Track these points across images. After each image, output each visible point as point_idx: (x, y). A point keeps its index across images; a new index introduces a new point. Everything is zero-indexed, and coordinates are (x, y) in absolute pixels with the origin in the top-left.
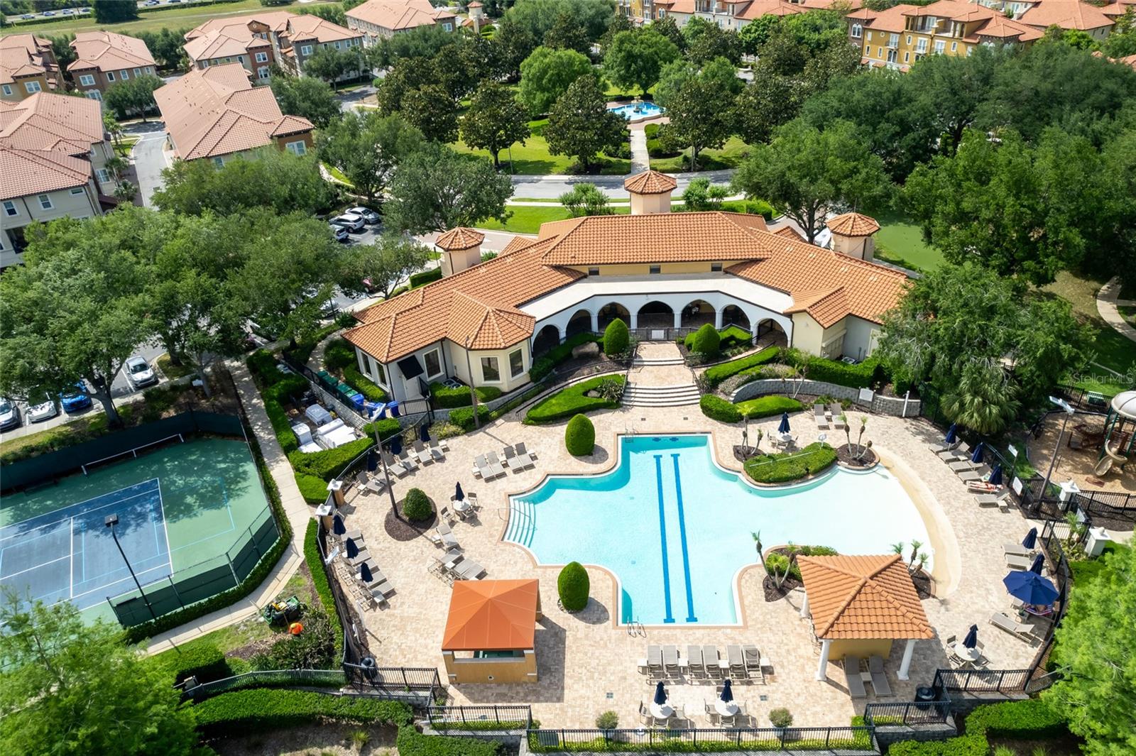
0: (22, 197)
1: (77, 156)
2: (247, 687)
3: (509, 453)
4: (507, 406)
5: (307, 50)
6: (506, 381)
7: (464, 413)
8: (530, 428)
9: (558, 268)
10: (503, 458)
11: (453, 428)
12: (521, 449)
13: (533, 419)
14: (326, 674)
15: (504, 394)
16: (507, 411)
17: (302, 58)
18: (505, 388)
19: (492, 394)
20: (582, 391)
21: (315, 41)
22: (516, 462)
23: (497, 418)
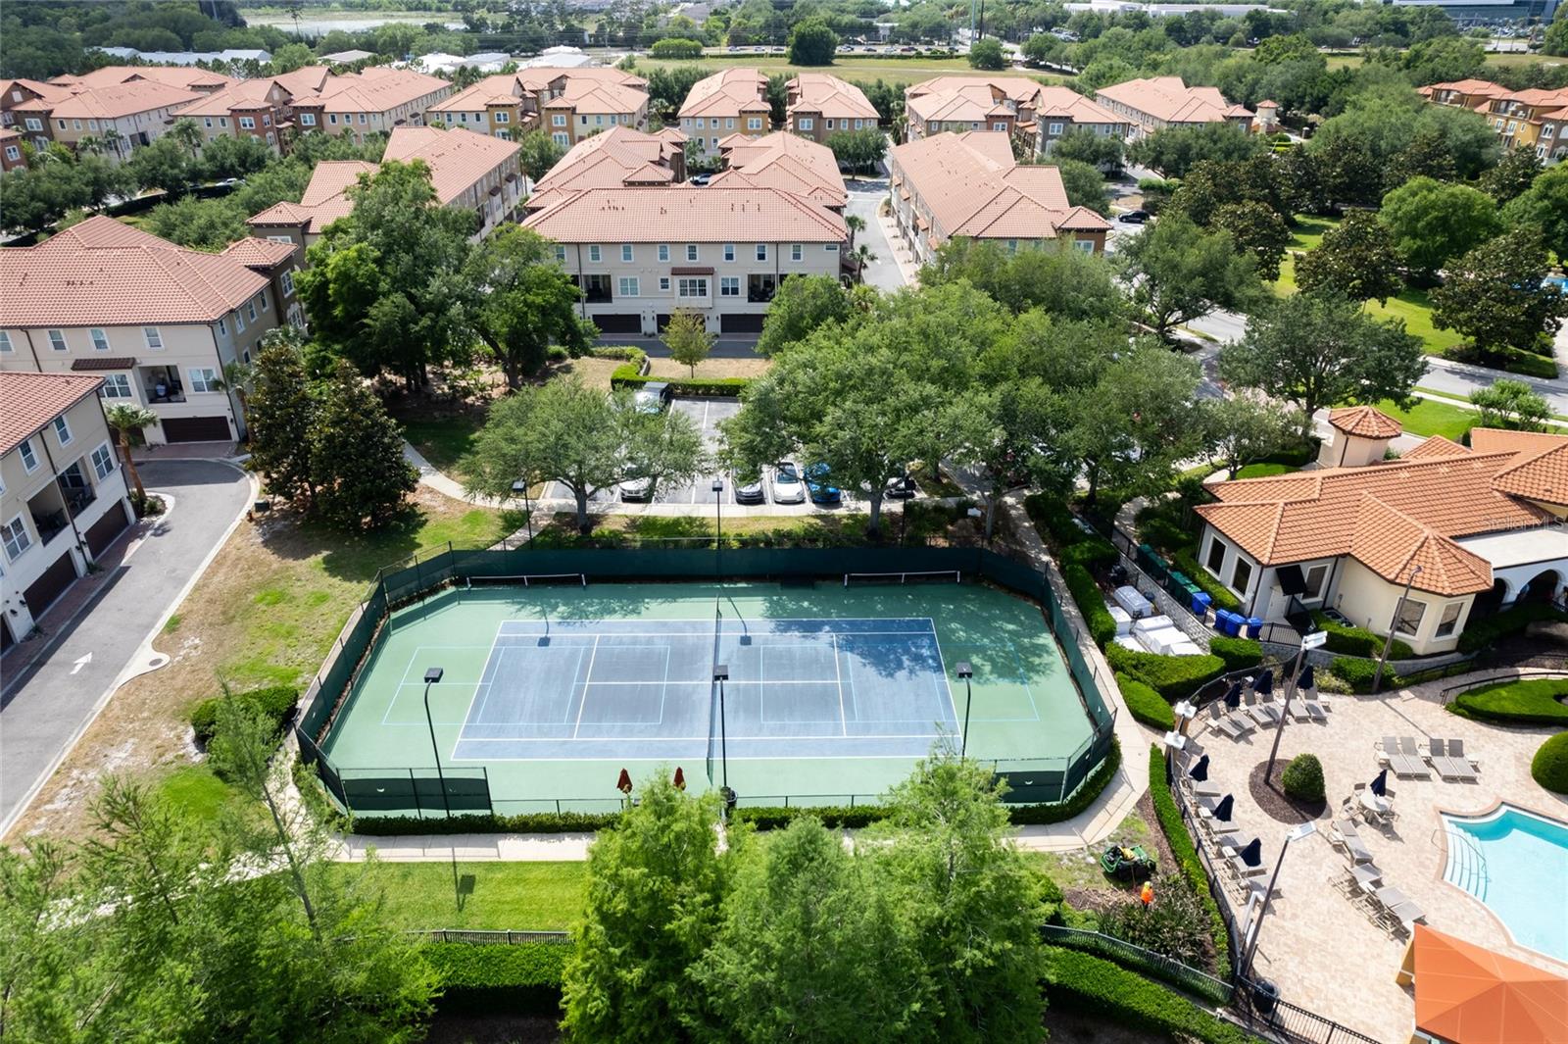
0: (777, 243)
1: (831, 208)
2: (1083, 948)
3: (1437, 748)
4: (1420, 674)
5: (1056, 129)
6: (1424, 639)
7: (1358, 666)
8: (1458, 719)
9: (1517, 499)
10: (1426, 752)
11: (1335, 682)
12: (1456, 749)
13: (1467, 708)
14: (1196, 977)
15: (1416, 657)
16: (1418, 683)
17: (1046, 137)
18: (1419, 649)
19: (1402, 652)
20: (1553, 692)
21: (1069, 119)
22: (1446, 764)
23: (1403, 687)
